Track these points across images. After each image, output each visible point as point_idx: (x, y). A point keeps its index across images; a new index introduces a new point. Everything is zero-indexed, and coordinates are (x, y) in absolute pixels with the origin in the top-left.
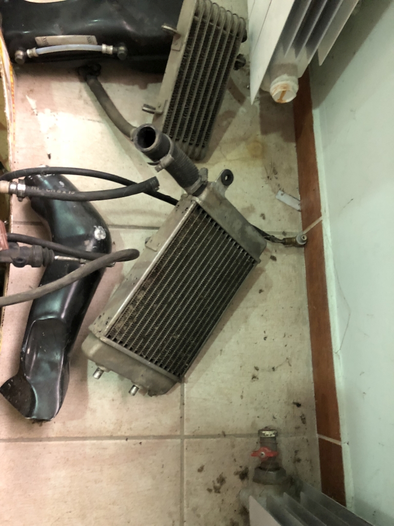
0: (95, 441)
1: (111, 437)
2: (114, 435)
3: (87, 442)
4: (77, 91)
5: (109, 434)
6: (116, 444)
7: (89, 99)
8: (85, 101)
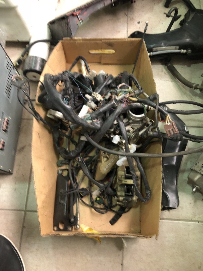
0: (184, 222)
1: (191, 221)
2: (193, 220)
3: (181, 222)
4: (161, 69)
5: (190, 219)
6: (194, 224)
7: (166, 72)
8: (164, 72)
